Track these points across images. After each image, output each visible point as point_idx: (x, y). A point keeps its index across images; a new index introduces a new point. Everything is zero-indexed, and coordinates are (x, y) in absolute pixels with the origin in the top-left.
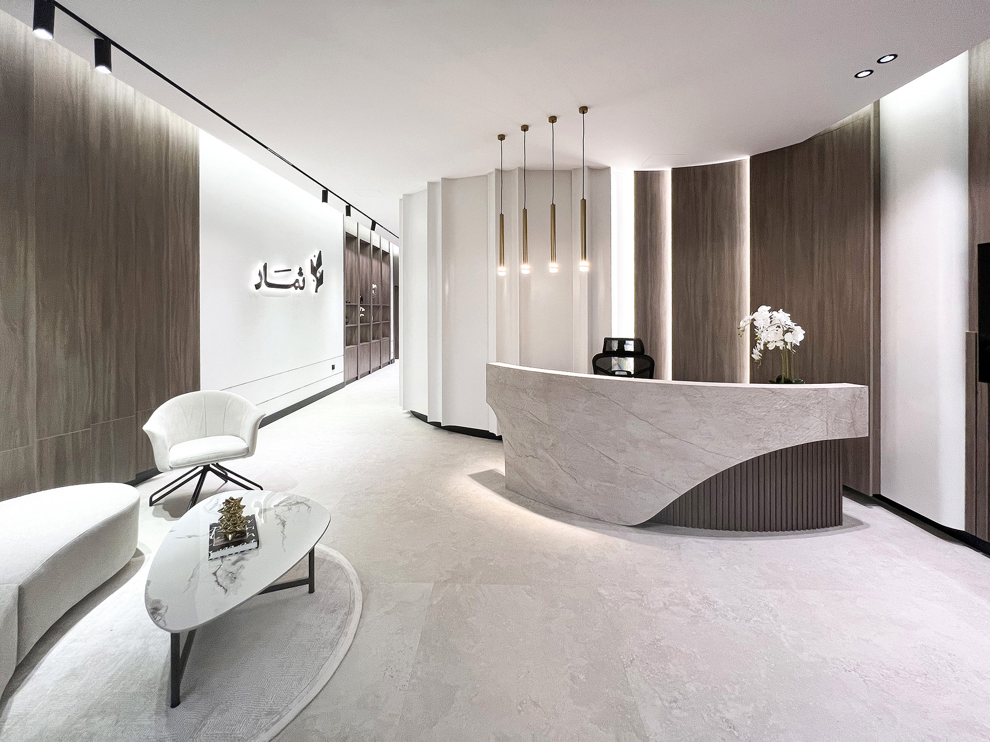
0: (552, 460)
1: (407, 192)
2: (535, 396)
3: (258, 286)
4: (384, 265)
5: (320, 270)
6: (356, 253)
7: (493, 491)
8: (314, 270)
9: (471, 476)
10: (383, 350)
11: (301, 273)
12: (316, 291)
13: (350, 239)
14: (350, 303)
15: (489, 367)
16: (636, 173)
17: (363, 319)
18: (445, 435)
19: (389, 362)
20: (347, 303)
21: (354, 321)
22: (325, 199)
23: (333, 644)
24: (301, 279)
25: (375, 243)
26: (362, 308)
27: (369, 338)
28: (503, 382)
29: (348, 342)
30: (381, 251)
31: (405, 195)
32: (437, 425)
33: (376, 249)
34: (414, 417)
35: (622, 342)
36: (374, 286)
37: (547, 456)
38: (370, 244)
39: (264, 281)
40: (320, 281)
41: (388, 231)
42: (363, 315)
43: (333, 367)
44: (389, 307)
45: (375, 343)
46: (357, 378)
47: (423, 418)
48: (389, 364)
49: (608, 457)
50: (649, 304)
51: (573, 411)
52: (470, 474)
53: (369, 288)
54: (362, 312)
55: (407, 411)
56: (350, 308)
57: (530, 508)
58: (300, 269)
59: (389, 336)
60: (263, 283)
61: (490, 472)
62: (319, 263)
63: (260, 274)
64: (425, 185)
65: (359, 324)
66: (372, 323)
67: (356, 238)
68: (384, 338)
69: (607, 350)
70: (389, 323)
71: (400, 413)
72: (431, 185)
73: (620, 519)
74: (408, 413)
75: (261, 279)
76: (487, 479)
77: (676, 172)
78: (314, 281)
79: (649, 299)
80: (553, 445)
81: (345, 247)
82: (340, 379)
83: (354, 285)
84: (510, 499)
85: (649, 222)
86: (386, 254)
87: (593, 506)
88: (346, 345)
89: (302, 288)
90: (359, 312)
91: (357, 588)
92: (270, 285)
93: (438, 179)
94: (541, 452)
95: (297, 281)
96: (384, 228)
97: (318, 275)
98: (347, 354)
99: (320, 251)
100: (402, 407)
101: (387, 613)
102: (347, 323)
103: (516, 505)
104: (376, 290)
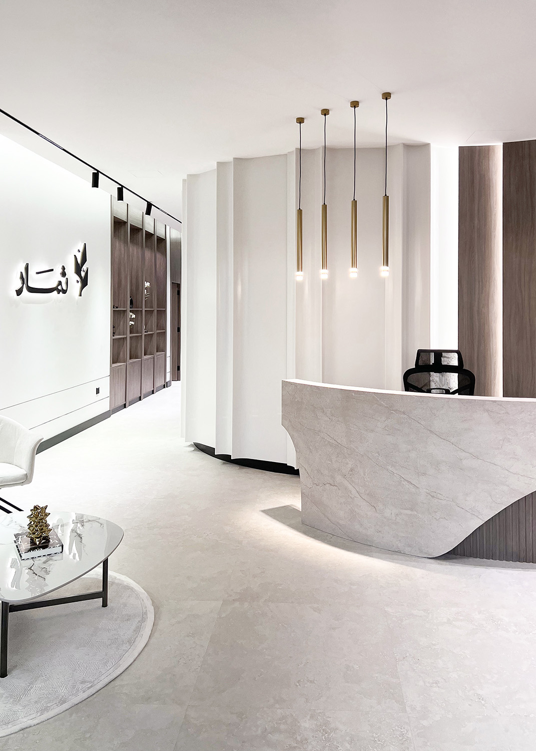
0: (350, 487)
1: (193, 171)
2: (332, 415)
3: (19, 292)
4: (159, 256)
5: (84, 268)
6: (126, 242)
7: (288, 525)
8: (78, 269)
9: (264, 511)
10: (156, 369)
11: (64, 274)
12: (80, 295)
13: (118, 224)
14: (117, 308)
15: (285, 384)
16: (462, 150)
17: (133, 328)
18: (234, 470)
19: (164, 385)
20: (114, 308)
21: (121, 331)
22: (95, 184)
23: (131, 642)
24: (63, 280)
25: (149, 227)
26: (131, 314)
27: (139, 354)
28: (300, 400)
29: (115, 359)
30: (156, 237)
31: (190, 176)
32: (226, 458)
33: (149, 235)
34: (198, 451)
35: (439, 354)
36: (147, 284)
37: (346, 483)
38: (142, 229)
39: (26, 286)
40: (84, 282)
41: (166, 213)
42: (133, 323)
43: (98, 391)
44: (165, 311)
45: (147, 359)
46: (125, 406)
47: (208, 451)
48: (164, 387)
49: (408, 482)
50: (475, 309)
51: (372, 431)
52: (263, 509)
53: (141, 288)
54: (132, 320)
55: (189, 443)
56: (117, 314)
57: (326, 541)
58: (64, 268)
59: (164, 350)
60: (25, 289)
61: (286, 508)
62: (84, 259)
63: (22, 277)
64: (215, 166)
65: (129, 335)
66: (144, 333)
67: (125, 223)
68: (158, 353)
69: (420, 363)
70: (165, 333)
71: (183, 446)
72: (220, 165)
73: (421, 552)
74: (191, 446)
75: (23, 283)
76: (282, 514)
77: (508, 147)
78: (78, 282)
79: (476, 303)
80: (352, 470)
81: (113, 236)
82: (105, 407)
83: (123, 282)
84: (305, 533)
85: (476, 209)
86: (161, 241)
87: (394, 537)
88: (113, 363)
89: (64, 292)
90: (128, 320)
91: (148, 603)
92: (32, 290)
93: (230, 159)
94: (339, 478)
95: (60, 283)
96: (162, 211)
97: (83, 274)
98: (113, 374)
99: (85, 244)
100: (185, 439)
101: (179, 622)
102: (114, 334)
103: (312, 539)
104: (148, 290)
